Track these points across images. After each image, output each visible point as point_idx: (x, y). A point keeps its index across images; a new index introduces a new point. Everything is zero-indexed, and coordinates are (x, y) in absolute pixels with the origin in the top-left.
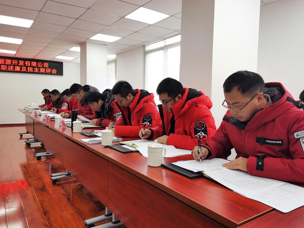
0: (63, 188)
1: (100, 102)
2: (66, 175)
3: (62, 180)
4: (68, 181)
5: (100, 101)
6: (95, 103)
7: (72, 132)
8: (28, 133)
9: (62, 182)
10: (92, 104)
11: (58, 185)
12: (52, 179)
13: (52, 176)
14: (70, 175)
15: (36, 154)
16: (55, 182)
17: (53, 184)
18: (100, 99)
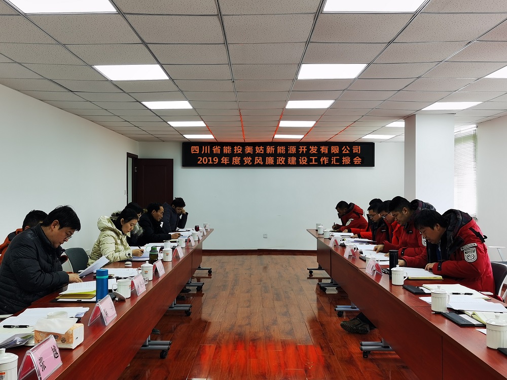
0: (378, 365)
1: (437, 229)
2: (382, 347)
3: (377, 354)
4: (385, 357)
5: (437, 226)
6: (429, 229)
7: (391, 284)
8: (320, 268)
9: (376, 357)
10: (424, 230)
11: (372, 360)
12: (362, 349)
13: (362, 345)
14: (388, 347)
15: (337, 307)
16: (366, 353)
17: (364, 357)
18: (438, 224)
